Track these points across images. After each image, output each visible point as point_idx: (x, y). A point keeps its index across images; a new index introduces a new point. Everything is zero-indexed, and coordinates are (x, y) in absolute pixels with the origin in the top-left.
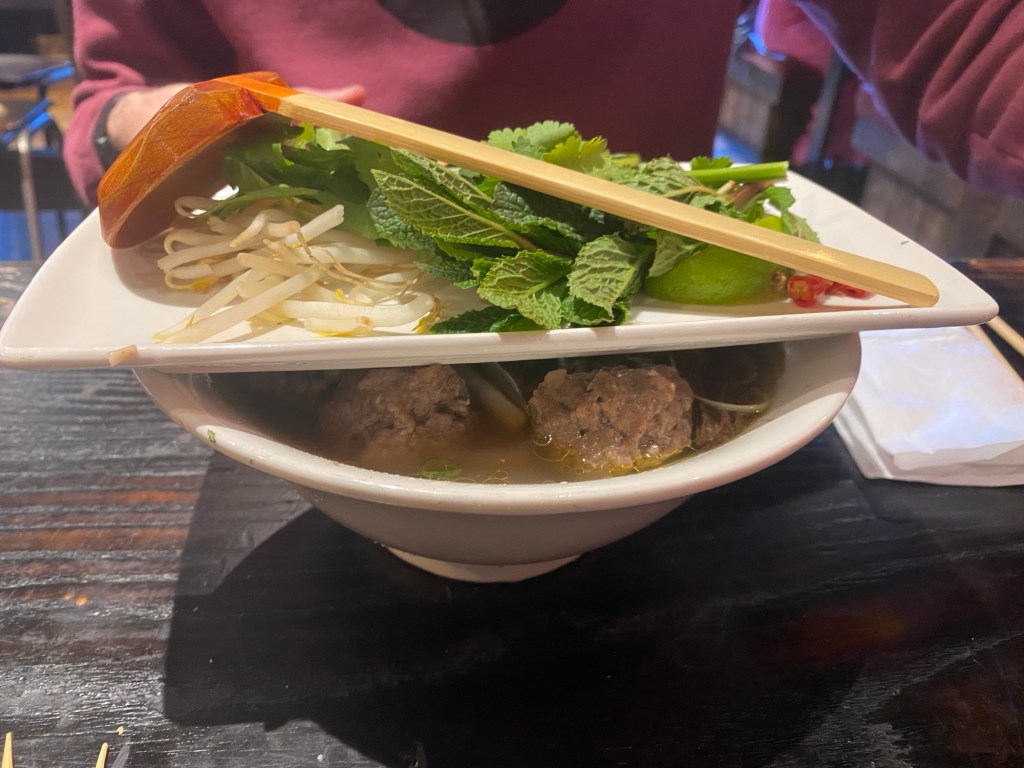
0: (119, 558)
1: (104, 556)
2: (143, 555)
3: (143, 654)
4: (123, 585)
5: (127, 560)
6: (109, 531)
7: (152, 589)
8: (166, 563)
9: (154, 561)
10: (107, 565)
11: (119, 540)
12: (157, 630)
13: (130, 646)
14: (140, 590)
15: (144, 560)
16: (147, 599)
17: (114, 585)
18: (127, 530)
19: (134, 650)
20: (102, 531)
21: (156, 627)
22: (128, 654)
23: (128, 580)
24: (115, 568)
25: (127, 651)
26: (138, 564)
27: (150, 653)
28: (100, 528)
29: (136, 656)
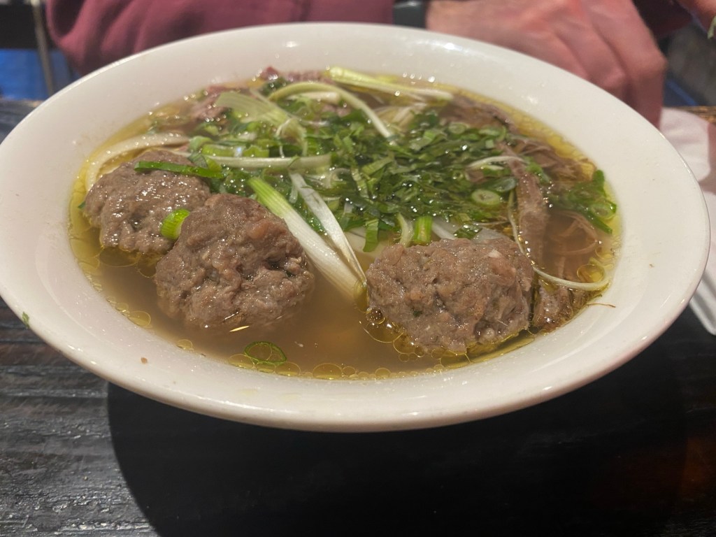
0: (23, 373)
1: (10, 371)
2: (43, 370)
3: (29, 468)
4: (23, 399)
5: (29, 374)
6: (17, 347)
7: (46, 404)
8: (61, 379)
9: (51, 377)
10: (11, 379)
11: (24, 355)
12: (44, 445)
13: (19, 459)
14: (36, 405)
15: (43, 376)
16: (40, 413)
17: (16, 398)
18: (33, 346)
19: (23, 463)
20: (13, 346)
21: (43, 441)
22: (16, 467)
23: (27, 394)
24: (18, 383)
25: (15, 464)
26: (38, 379)
27: (35, 468)
28: (11, 343)
29: (23, 469)
